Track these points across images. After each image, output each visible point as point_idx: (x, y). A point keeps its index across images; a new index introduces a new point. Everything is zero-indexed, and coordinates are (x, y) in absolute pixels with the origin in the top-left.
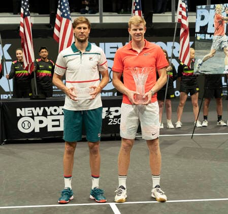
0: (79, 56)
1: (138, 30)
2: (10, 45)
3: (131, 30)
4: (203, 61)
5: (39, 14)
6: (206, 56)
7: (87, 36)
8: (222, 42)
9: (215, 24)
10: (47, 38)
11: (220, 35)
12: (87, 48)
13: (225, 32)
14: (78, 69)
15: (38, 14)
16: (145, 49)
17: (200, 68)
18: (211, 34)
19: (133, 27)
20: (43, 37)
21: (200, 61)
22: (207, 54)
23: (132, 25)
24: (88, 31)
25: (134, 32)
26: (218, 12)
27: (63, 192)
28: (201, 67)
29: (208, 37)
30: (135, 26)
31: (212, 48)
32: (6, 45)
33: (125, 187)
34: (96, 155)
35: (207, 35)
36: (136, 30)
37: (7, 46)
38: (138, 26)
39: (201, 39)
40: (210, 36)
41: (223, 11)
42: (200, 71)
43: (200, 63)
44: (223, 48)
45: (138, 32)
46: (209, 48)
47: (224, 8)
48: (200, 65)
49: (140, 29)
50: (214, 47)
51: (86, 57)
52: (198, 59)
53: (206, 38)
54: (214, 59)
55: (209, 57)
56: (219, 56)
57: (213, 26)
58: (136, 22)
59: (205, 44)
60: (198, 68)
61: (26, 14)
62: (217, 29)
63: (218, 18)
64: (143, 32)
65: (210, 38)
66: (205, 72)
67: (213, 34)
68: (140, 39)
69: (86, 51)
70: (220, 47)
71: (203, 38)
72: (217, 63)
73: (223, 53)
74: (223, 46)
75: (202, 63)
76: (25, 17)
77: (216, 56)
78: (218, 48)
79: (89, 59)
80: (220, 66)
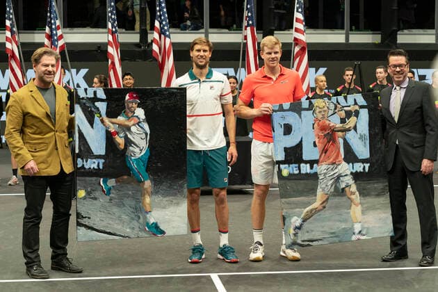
0: (198, 84)
1: (273, 54)
2: (87, 70)
3: (264, 53)
4: (305, 220)
5: (126, 30)
6: (308, 209)
7: (208, 59)
8: (339, 177)
9: (317, 141)
10: (135, 61)
11: (333, 164)
12: (208, 74)
13: (343, 157)
14: (197, 100)
15: (124, 30)
16: (282, 75)
17: (299, 235)
18: (312, 163)
19: (266, 50)
20: (130, 60)
21: (296, 221)
22: (309, 204)
23: (265, 48)
24: (208, 55)
25: (269, 56)
26: (320, 116)
27: (194, 250)
28: (299, 232)
29: (306, 168)
30: (269, 48)
31: (319, 192)
32: (82, 70)
33: (262, 242)
34: (223, 206)
35: (302, 165)
36: (270, 53)
37: (84, 71)
38: (272, 49)
39: (290, 175)
40: (312, 168)
41: (331, 112)
42: (299, 241)
43: (298, 224)
44: (343, 189)
45: (273, 55)
46: (313, 191)
47: (332, 107)
48: (299, 228)
49: (276, 53)
50: (323, 190)
51: (206, 86)
52: (290, 217)
53: (303, 171)
54: (327, 213)
55: (316, 211)
56: (337, 207)
57: (315, 145)
58: (270, 44)
59: (301, 184)
60: (295, 235)
61: (114, 30)
62: (325, 151)
63: (323, 128)
64: (279, 56)
65: (312, 171)
66: (312, 241)
67: (317, 162)
68: (275, 65)
69: (207, 78)
70: (336, 188)
71: (297, 172)
72: (335, 221)
73: (344, 199)
74: (343, 185)
75: (301, 225)
76: (113, 33)
77: (330, 208)
78: (332, 190)
79: (209, 87)
80: (344, 226)
